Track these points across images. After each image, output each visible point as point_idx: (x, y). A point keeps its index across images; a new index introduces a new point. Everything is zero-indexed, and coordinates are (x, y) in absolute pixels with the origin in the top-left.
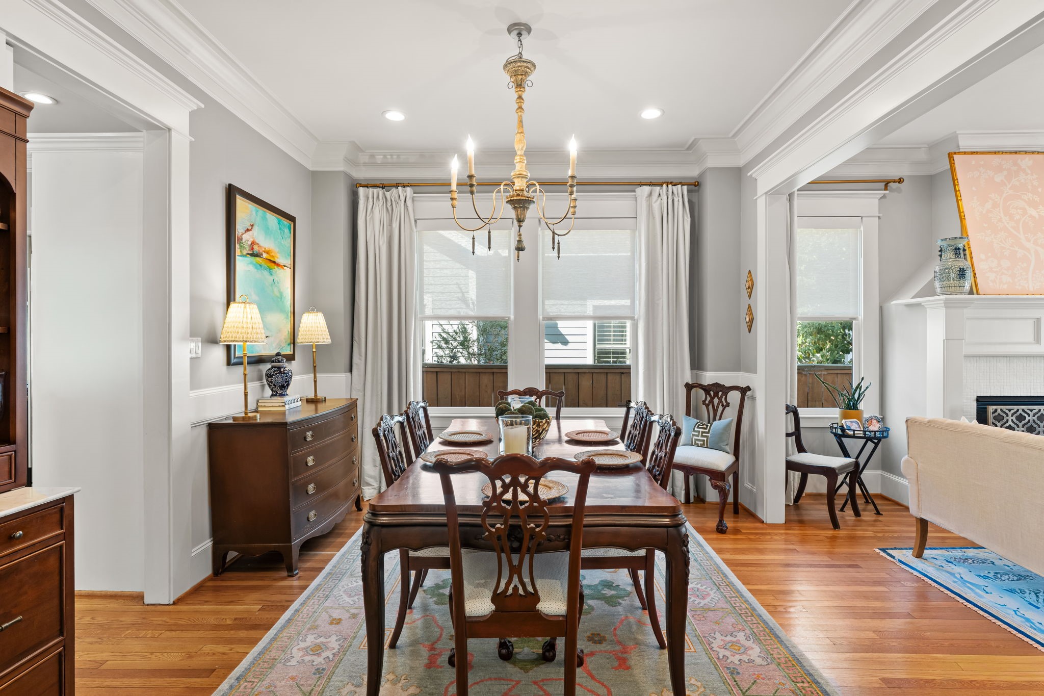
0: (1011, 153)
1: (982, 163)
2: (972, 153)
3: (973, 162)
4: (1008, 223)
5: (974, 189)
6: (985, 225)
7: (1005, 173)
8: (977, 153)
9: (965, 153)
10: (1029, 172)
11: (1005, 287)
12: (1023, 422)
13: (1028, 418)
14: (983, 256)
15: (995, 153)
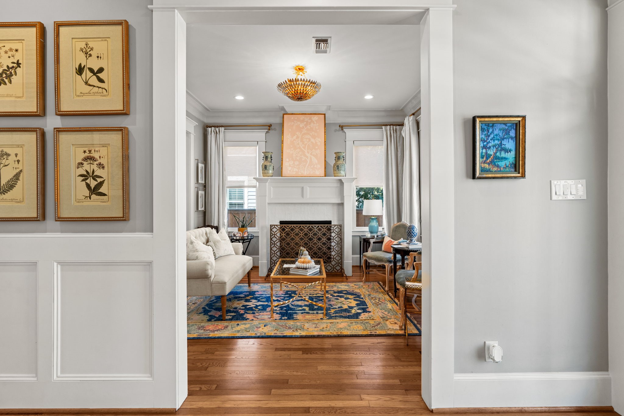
0: (309, 114)
1: (296, 118)
2: (292, 114)
3: (292, 118)
4: (301, 145)
5: (290, 130)
6: (291, 146)
7: (305, 123)
8: (294, 114)
9: (289, 114)
10: (315, 122)
11: (294, 173)
12: (285, 231)
13: (286, 230)
14: (287, 160)
15: (302, 114)
